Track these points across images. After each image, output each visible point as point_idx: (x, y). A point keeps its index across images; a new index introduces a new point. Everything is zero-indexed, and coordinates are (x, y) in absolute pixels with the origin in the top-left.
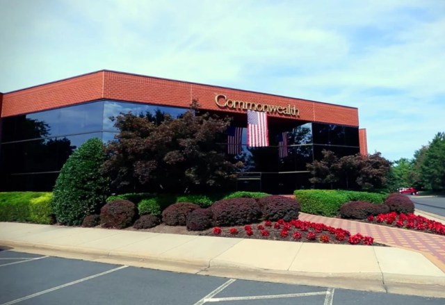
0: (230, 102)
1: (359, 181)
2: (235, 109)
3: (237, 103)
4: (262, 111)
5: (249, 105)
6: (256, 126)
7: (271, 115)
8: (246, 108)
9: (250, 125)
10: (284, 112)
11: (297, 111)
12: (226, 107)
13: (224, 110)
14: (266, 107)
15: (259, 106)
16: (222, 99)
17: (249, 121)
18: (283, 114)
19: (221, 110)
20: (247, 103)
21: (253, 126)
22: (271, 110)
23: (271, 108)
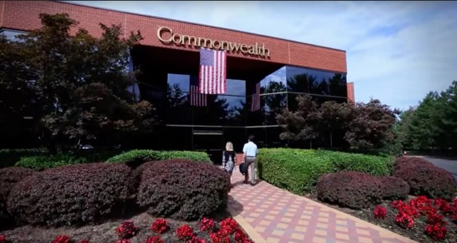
0: (177, 38)
1: (350, 137)
2: (184, 46)
3: (186, 39)
4: (220, 49)
5: (202, 41)
6: (211, 68)
7: (231, 55)
8: (199, 45)
9: (203, 67)
10: (249, 51)
11: (266, 51)
12: (172, 43)
13: (168, 47)
14: (225, 45)
15: (217, 43)
16: (167, 33)
17: (202, 61)
18: (248, 54)
19: (164, 46)
20: (200, 39)
21: (207, 67)
22: (232, 49)
23: (232, 45)
